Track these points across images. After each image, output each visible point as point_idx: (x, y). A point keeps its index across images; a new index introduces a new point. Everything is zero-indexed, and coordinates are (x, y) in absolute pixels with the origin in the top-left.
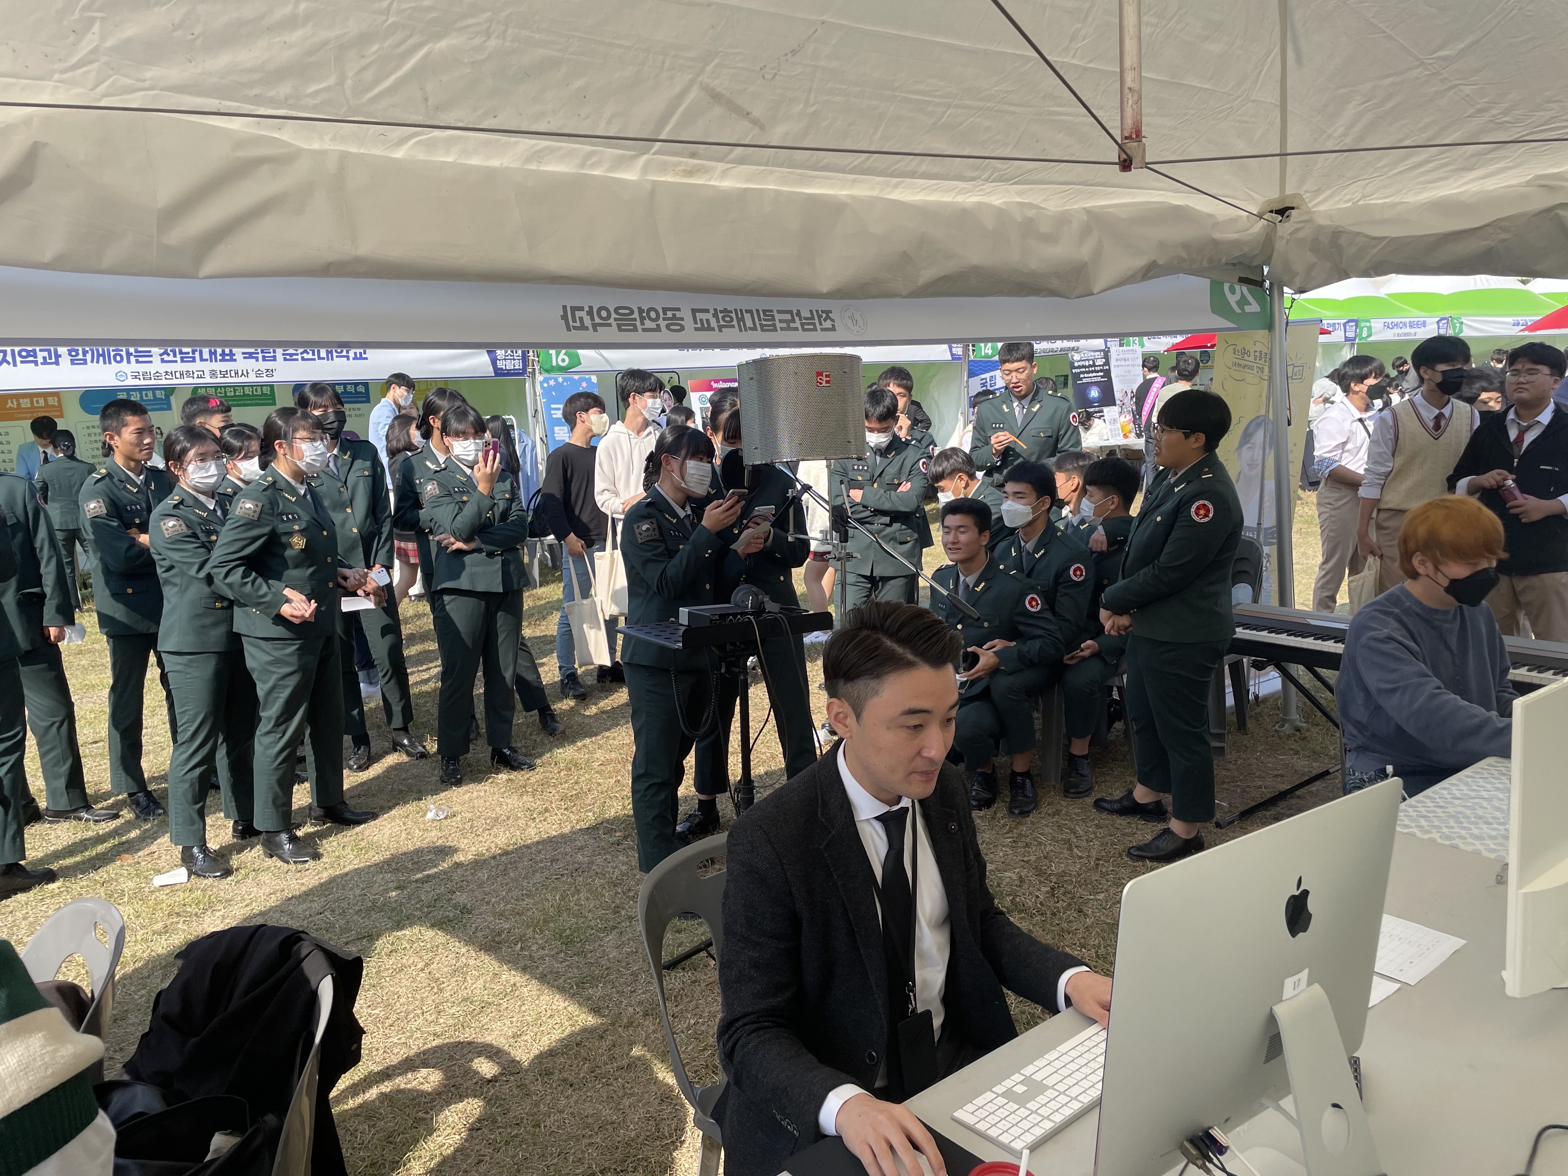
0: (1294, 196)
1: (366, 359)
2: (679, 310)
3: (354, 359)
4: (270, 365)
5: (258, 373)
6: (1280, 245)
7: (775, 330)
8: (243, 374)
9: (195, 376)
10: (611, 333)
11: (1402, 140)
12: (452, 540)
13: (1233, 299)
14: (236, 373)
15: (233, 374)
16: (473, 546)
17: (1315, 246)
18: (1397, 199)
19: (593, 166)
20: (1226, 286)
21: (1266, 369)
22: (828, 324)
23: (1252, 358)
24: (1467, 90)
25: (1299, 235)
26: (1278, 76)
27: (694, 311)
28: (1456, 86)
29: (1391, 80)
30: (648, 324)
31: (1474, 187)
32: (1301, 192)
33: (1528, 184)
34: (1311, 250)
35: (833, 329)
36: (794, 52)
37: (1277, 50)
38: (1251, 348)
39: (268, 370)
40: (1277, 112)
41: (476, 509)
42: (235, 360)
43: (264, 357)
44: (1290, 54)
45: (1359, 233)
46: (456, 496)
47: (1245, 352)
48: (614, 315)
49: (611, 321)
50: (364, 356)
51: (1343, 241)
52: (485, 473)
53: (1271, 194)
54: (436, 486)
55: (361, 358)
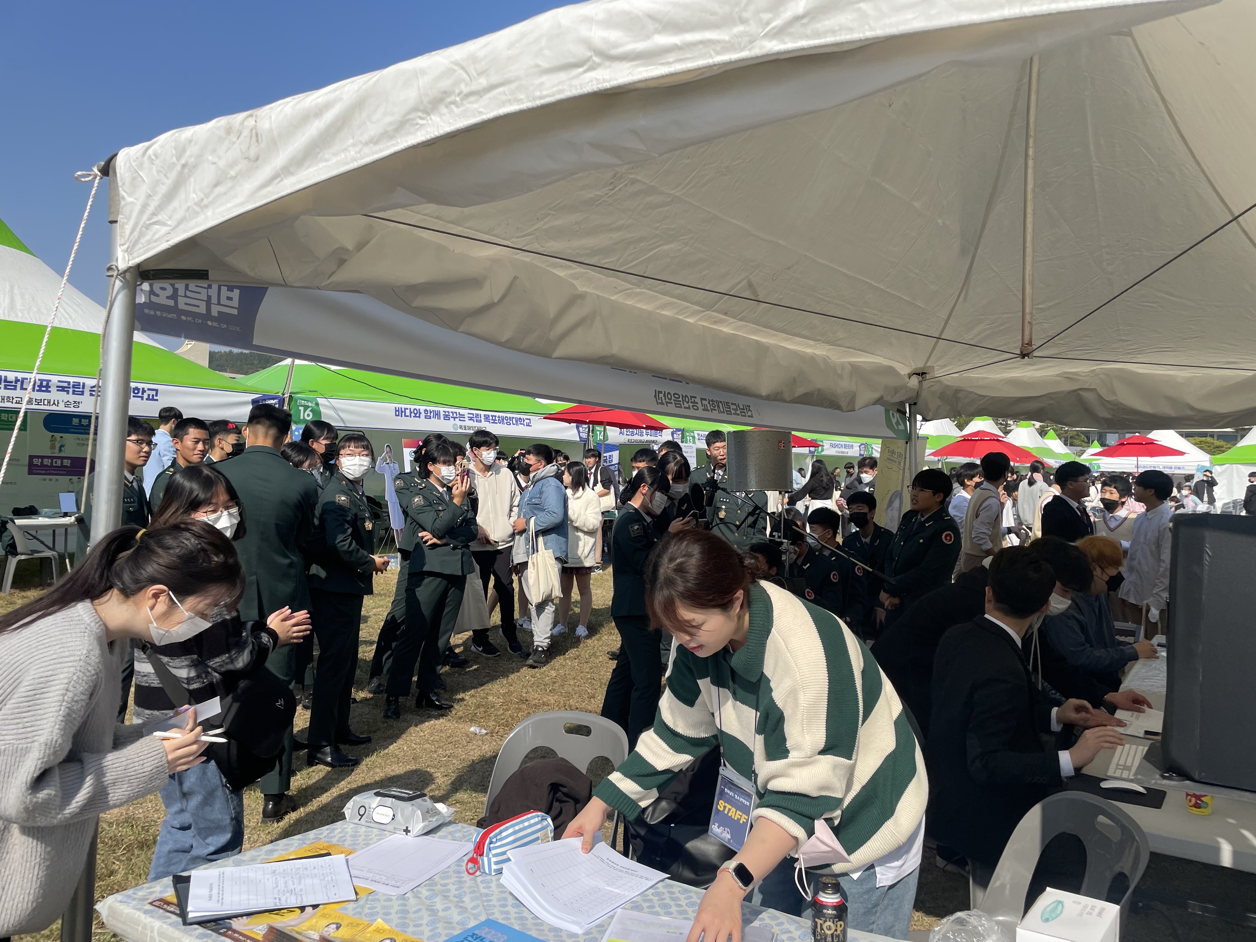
0: (930, 367)
1: (157, 400)
2: (695, 397)
3: (147, 399)
4: (77, 398)
5: (67, 404)
6: (924, 394)
7: (731, 414)
8: (54, 403)
9: (14, 401)
10: (672, 408)
11: (1000, 346)
12: (430, 536)
13: (894, 421)
14: (49, 402)
15: (46, 402)
16: (444, 541)
17: (942, 396)
18: (985, 375)
19: (681, 315)
20: (891, 412)
21: (902, 464)
22: (750, 413)
23: (896, 456)
24: (1046, 325)
25: (933, 389)
26: (952, 306)
27: (702, 399)
28: (1041, 323)
29: (1007, 315)
30: (686, 405)
31: (1029, 374)
32: (935, 365)
33: (1058, 375)
34: (939, 398)
35: (752, 416)
36: (789, 268)
37: (957, 293)
38: (896, 450)
39: (75, 402)
40: (943, 324)
41: (451, 515)
42: (50, 392)
43: (74, 391)
44: (963, 295)
45: (972, 392)
46: (435, 506)
47: (893, 452)
48: (673, 398)
49: (672, 401)
50: (155, 398)
51: (960, 395)
52: (461, 491)
53: (918, 364)
54: (421, 498)
55: (153, 399)
